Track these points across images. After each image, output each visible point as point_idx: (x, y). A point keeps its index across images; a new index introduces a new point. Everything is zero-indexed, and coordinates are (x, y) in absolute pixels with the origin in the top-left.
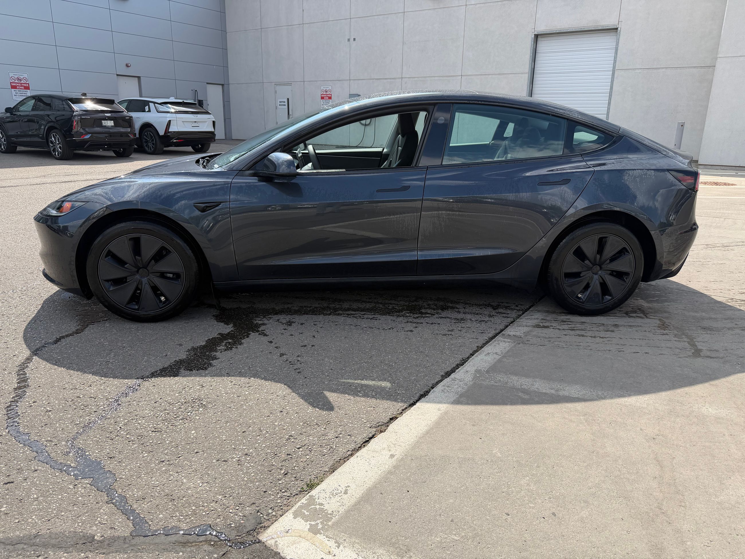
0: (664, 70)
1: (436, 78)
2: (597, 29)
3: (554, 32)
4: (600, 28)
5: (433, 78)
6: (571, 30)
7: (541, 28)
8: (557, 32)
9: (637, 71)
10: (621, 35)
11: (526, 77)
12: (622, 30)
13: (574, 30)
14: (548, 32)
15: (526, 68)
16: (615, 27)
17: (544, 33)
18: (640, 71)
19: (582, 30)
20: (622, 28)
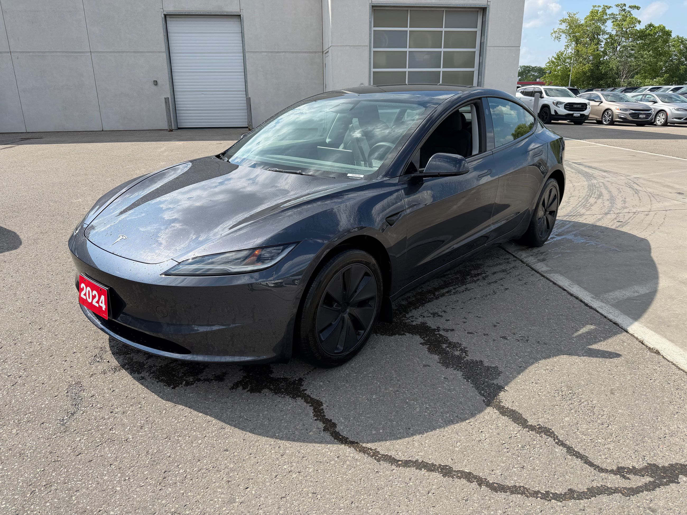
0: (284, 53)
1: (58, 54)
2: (223, 14)
3: (184, 13)
4: (225, 14)
5: (55, 54)
6: (199, 13)
7: (170, 9)
8: (186, 13)
9: (263, 54)
10: (244, 21)
11: (164, 56)
12: (244, 17)
13: (202, 13)
14: (177, 13)
15: (163, 47)
16: (238, 14)
17: (173, 13)
18: (265, 54)
19: (209, 14)
20: (243, 14)
